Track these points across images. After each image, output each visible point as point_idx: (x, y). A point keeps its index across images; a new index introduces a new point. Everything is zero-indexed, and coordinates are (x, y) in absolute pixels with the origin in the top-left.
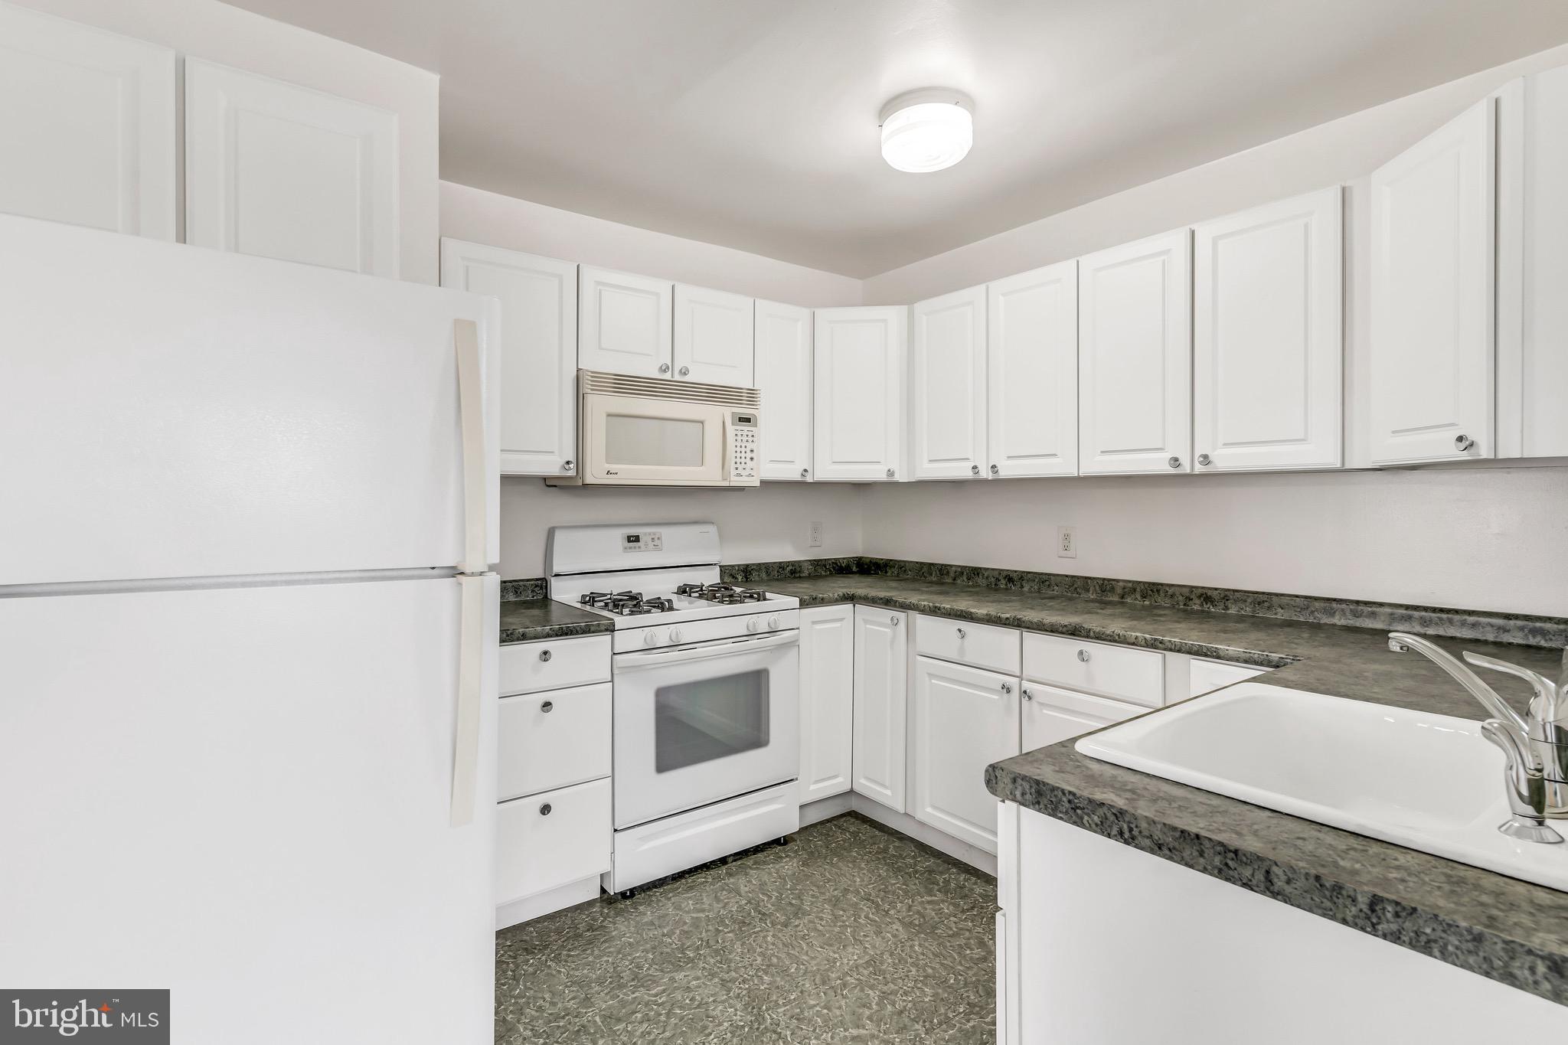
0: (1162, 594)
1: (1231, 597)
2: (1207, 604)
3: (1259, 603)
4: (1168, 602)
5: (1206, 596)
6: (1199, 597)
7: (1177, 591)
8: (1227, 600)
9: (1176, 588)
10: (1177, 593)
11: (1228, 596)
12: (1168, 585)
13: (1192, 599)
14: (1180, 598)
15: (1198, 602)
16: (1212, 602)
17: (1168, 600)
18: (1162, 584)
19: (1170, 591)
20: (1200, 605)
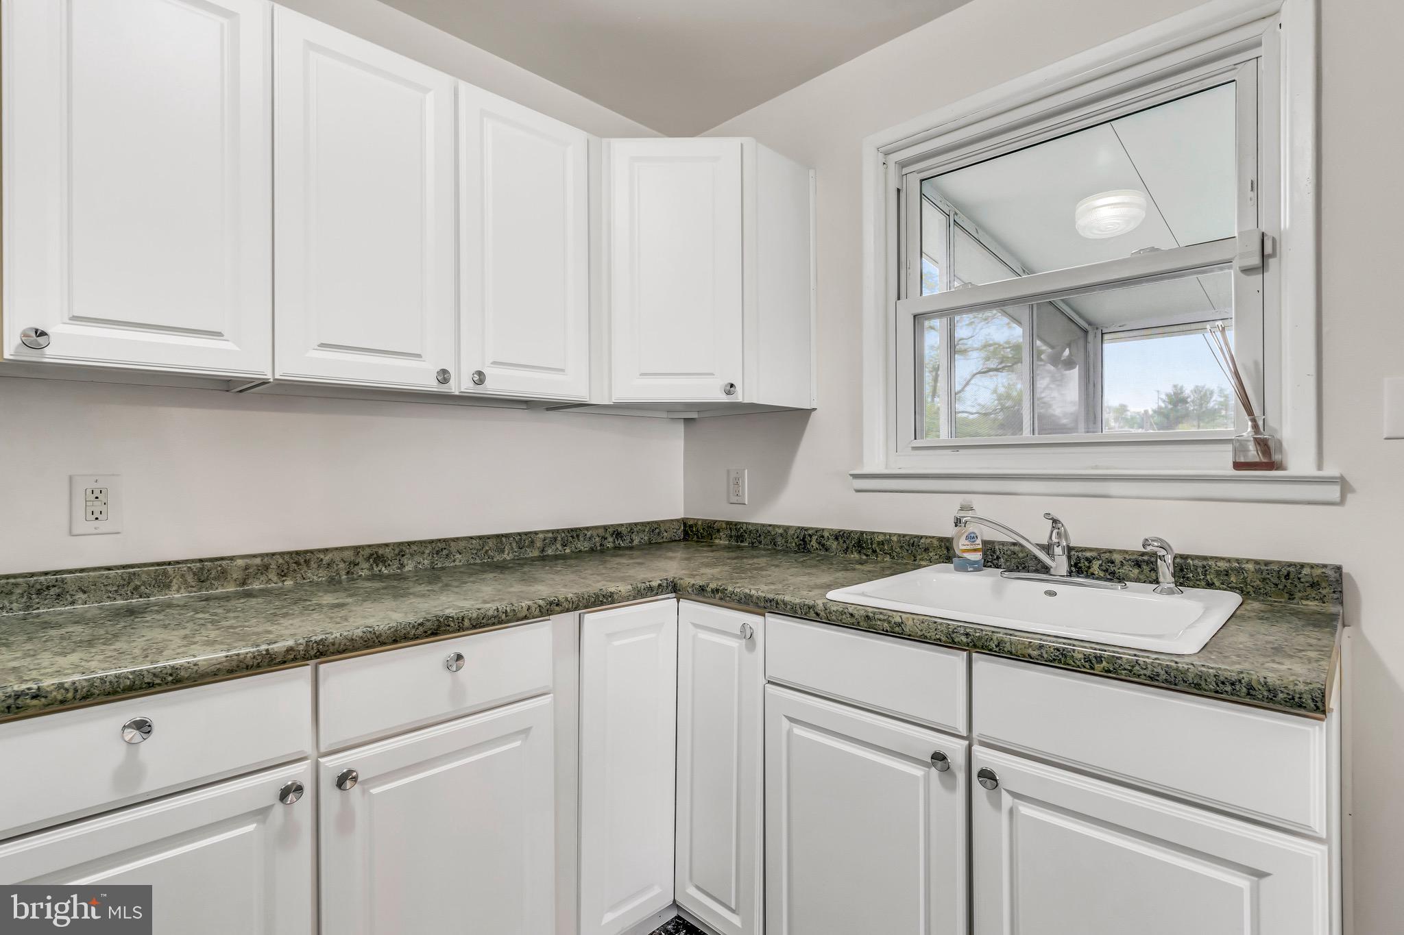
0: (313, 565)
1: (407, 551)
2: (377, 565)
3: (438, 553)
4: (322, 576)
5: (376, 555)
6: (368, 559)
7: (337, 557)
8: (403, 556)
9: (335, 553)
10: (337, 559)
11: (403, 549)
12: (319, 551)
13: (358, 564)
14: (342, 565)
15: (366, 565)
16: (384, 562)
17: (322, 572)
18: (312, 552)
19: (327, 559)
20: (369, 569)
